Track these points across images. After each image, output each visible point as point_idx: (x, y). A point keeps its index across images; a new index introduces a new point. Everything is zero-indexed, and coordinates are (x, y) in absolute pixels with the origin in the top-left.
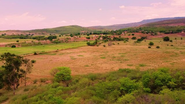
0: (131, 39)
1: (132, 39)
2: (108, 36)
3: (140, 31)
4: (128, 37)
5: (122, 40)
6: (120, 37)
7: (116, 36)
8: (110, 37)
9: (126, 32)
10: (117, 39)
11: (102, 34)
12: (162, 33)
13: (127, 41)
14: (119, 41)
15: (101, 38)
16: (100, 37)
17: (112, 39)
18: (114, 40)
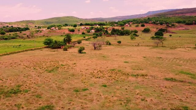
0: (141, 32)
1: (143, 31)
2: (104, 28)
3: (150, 22)
4: (137, 29)
5: (127, 33)
6: (123, 29)
7: (116, 28)
8: (107, 28)
9: (131, 23)
10: (117, 32)
11: (98, 25)
12: (181, 24)
13: (136, 36)
14: (122, 35)
15: (93, 31)
16: (92, 29)
17: (110, 32)
18: (113, 34)
